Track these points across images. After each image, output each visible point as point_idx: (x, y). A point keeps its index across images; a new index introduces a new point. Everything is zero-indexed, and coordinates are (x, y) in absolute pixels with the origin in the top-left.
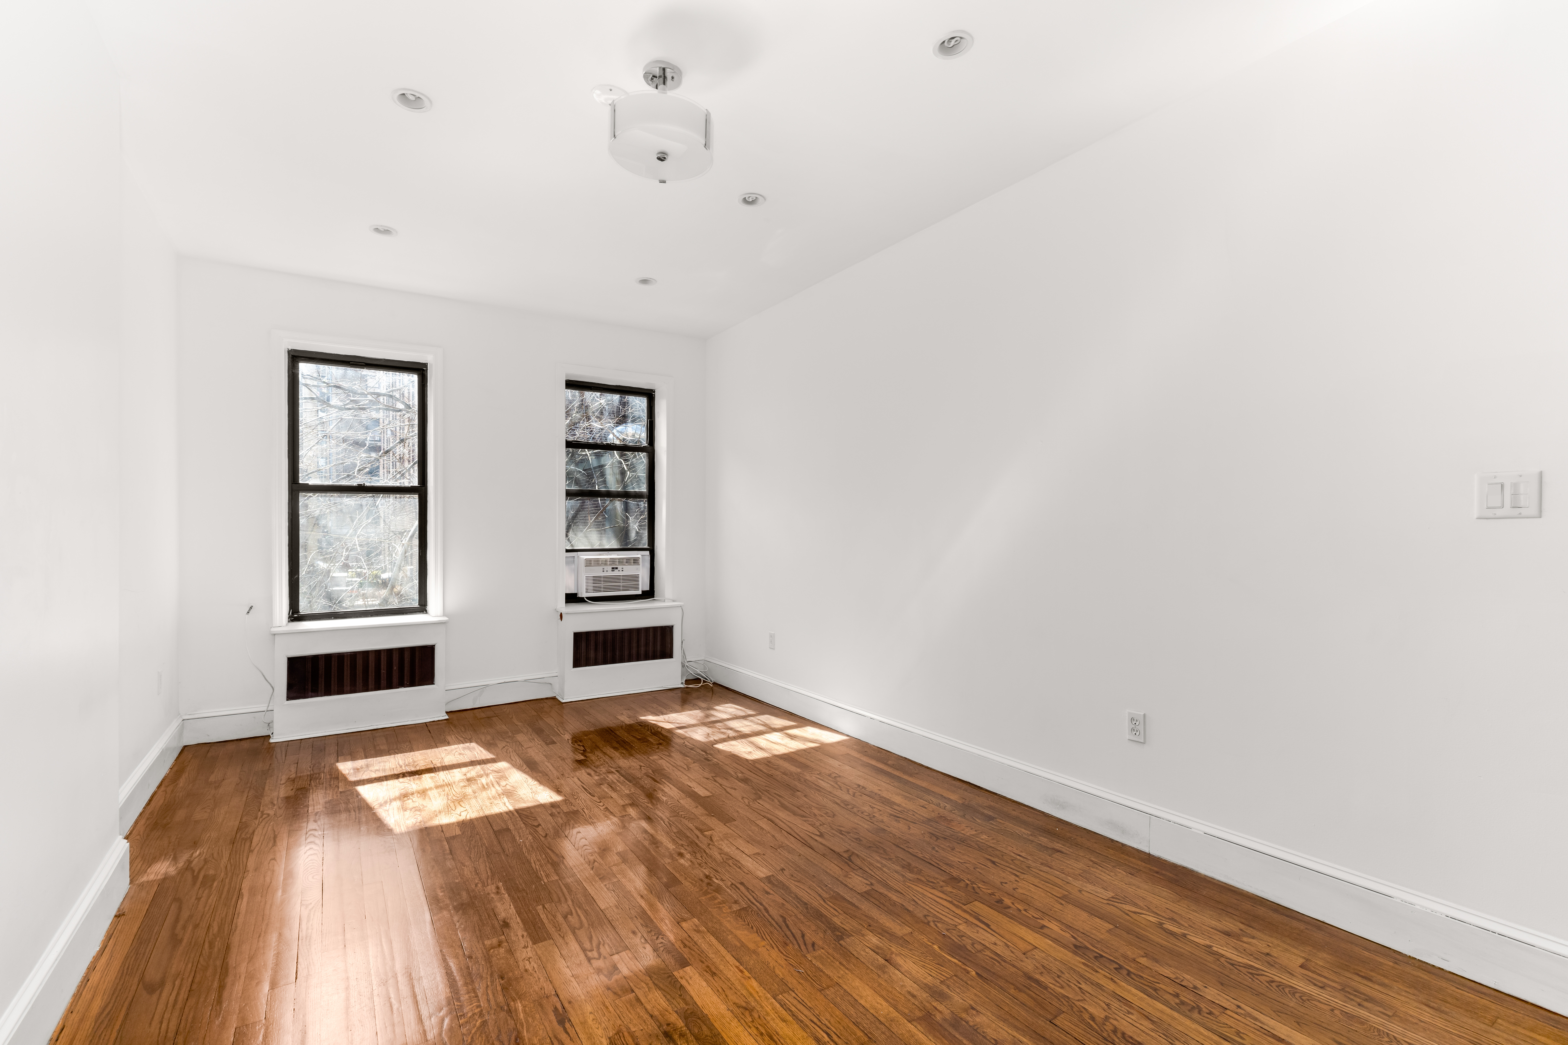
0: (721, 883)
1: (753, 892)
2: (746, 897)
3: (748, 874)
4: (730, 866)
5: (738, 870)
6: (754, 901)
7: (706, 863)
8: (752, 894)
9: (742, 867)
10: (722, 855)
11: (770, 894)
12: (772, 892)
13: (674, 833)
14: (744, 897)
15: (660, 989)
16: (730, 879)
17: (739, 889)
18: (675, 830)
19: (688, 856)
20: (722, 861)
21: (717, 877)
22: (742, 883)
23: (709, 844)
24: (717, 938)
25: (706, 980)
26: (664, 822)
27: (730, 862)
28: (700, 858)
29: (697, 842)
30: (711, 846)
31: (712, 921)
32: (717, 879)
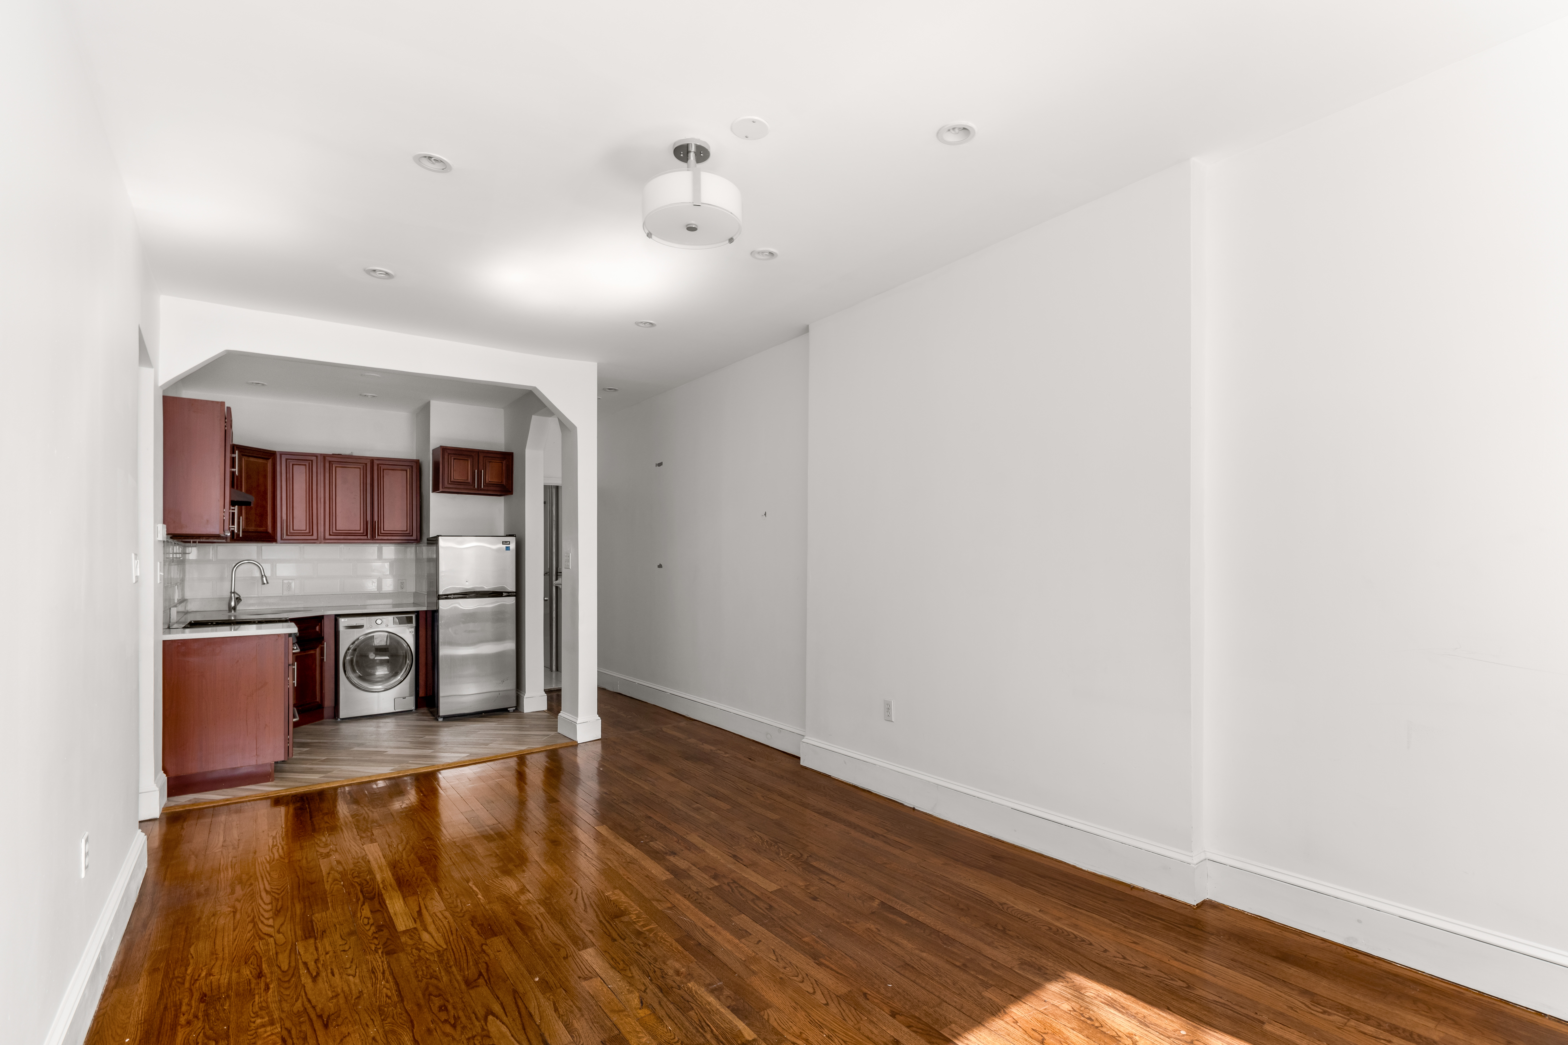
0: (635, 940)
1: (605, 932)
2: (613, 928)
3: (605, 951)
4: (623, 961)
5: (615, 956)
6: (607, 924)
7: (650, 963)
8: (606, 931)
9: (610, 959)
10: (630, 975)
11: (590, 931)
12: (587, 933)
13: (692, 1008)
14: (615, 928)
15: (682, 870)
16: (625, 945)
17: (618, 935)
18: (692, 1013)
19: (671, 972)
20: (631, 967)
21: (638, 947)
22: (614, 940)
23: (645, 991)
24: (643, 896)
25: (653, 874)
26: (712, 1031)
27: (622, 965)
28: (656, 969)
29: (660, 994)
30: (643, 989)
31: (646, 907)
32: (639, 945)
